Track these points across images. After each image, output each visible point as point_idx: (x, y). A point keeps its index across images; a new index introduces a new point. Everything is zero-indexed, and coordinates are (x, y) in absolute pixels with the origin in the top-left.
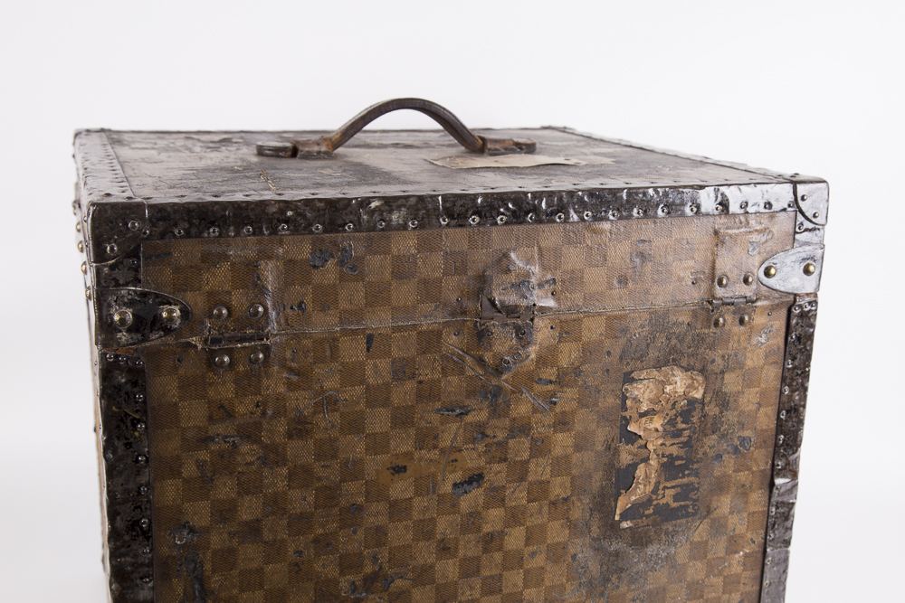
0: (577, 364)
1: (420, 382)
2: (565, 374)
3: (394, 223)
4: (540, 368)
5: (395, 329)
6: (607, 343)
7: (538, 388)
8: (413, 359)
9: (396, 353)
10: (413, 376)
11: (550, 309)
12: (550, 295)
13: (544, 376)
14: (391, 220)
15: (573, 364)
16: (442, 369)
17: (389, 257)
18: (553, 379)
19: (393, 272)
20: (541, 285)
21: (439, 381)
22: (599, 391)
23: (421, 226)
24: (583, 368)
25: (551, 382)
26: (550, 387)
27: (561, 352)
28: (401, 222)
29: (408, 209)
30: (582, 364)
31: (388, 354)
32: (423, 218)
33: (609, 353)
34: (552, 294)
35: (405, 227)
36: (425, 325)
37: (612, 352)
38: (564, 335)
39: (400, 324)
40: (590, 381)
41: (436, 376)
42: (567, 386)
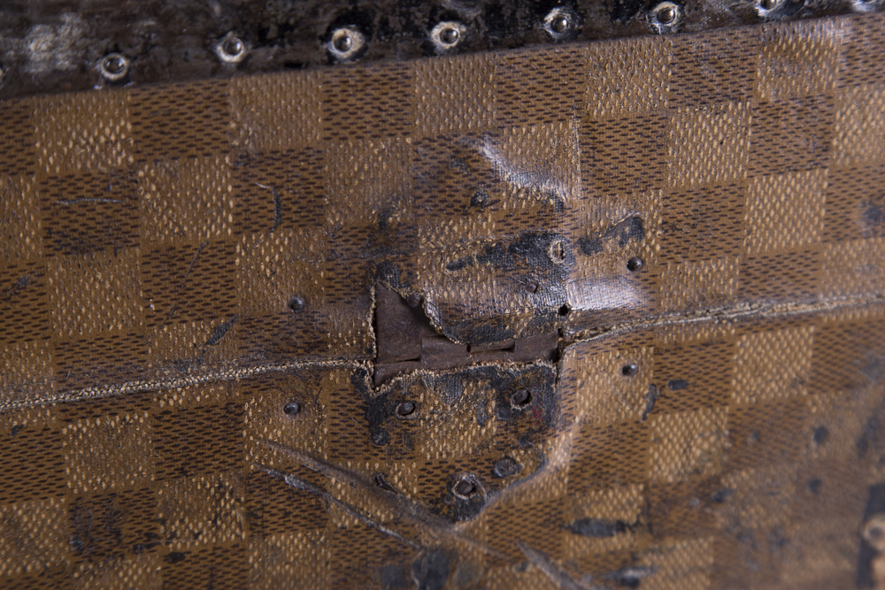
0: (710, 469)
1: (175, 557)
2: (669, 501)
3: (37, 68)
4: (584, 491)
5: (68, 412)
6: (817, 405)
7: (576, 546)
8: (146, 492)
9: (80, 480)
10: (149, 541)
11: (620, 315)
12: (622, 267)
13: (597, 513)
14: (23, 60)
15: (697, 471)
16: (250, 514)
17: (28, 186)
18: (629, 516)
19: (49, 232)
20: (588, 245)
21: (239, 549)
22: (782, 543)
23: (144, 75)
24: (731, 481)
25: (621, 526)
26: (618, 542)
27: (659, 440)
28: (63, 62)
29: (88, 16)
30: (728, 469)
31: (56, 485)
32: (147, 47)
33: (821, 435)
34: (631, 266)
35: (81, 79)
36: (178, 389)
37: (834, 429)
38: (668, 392)
39: (90, 392)
40: (754, 516)
41: (229, 536)
42: (677, 533)
